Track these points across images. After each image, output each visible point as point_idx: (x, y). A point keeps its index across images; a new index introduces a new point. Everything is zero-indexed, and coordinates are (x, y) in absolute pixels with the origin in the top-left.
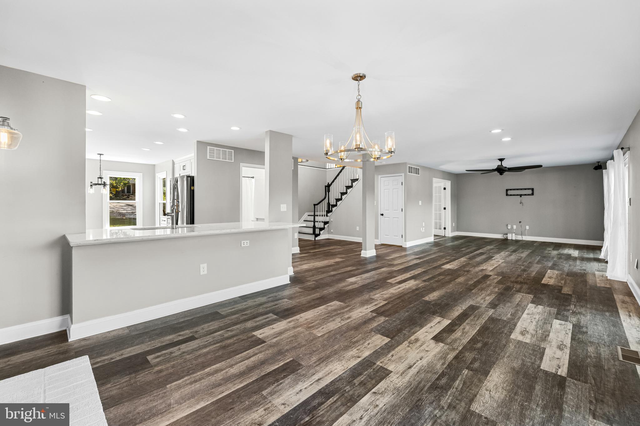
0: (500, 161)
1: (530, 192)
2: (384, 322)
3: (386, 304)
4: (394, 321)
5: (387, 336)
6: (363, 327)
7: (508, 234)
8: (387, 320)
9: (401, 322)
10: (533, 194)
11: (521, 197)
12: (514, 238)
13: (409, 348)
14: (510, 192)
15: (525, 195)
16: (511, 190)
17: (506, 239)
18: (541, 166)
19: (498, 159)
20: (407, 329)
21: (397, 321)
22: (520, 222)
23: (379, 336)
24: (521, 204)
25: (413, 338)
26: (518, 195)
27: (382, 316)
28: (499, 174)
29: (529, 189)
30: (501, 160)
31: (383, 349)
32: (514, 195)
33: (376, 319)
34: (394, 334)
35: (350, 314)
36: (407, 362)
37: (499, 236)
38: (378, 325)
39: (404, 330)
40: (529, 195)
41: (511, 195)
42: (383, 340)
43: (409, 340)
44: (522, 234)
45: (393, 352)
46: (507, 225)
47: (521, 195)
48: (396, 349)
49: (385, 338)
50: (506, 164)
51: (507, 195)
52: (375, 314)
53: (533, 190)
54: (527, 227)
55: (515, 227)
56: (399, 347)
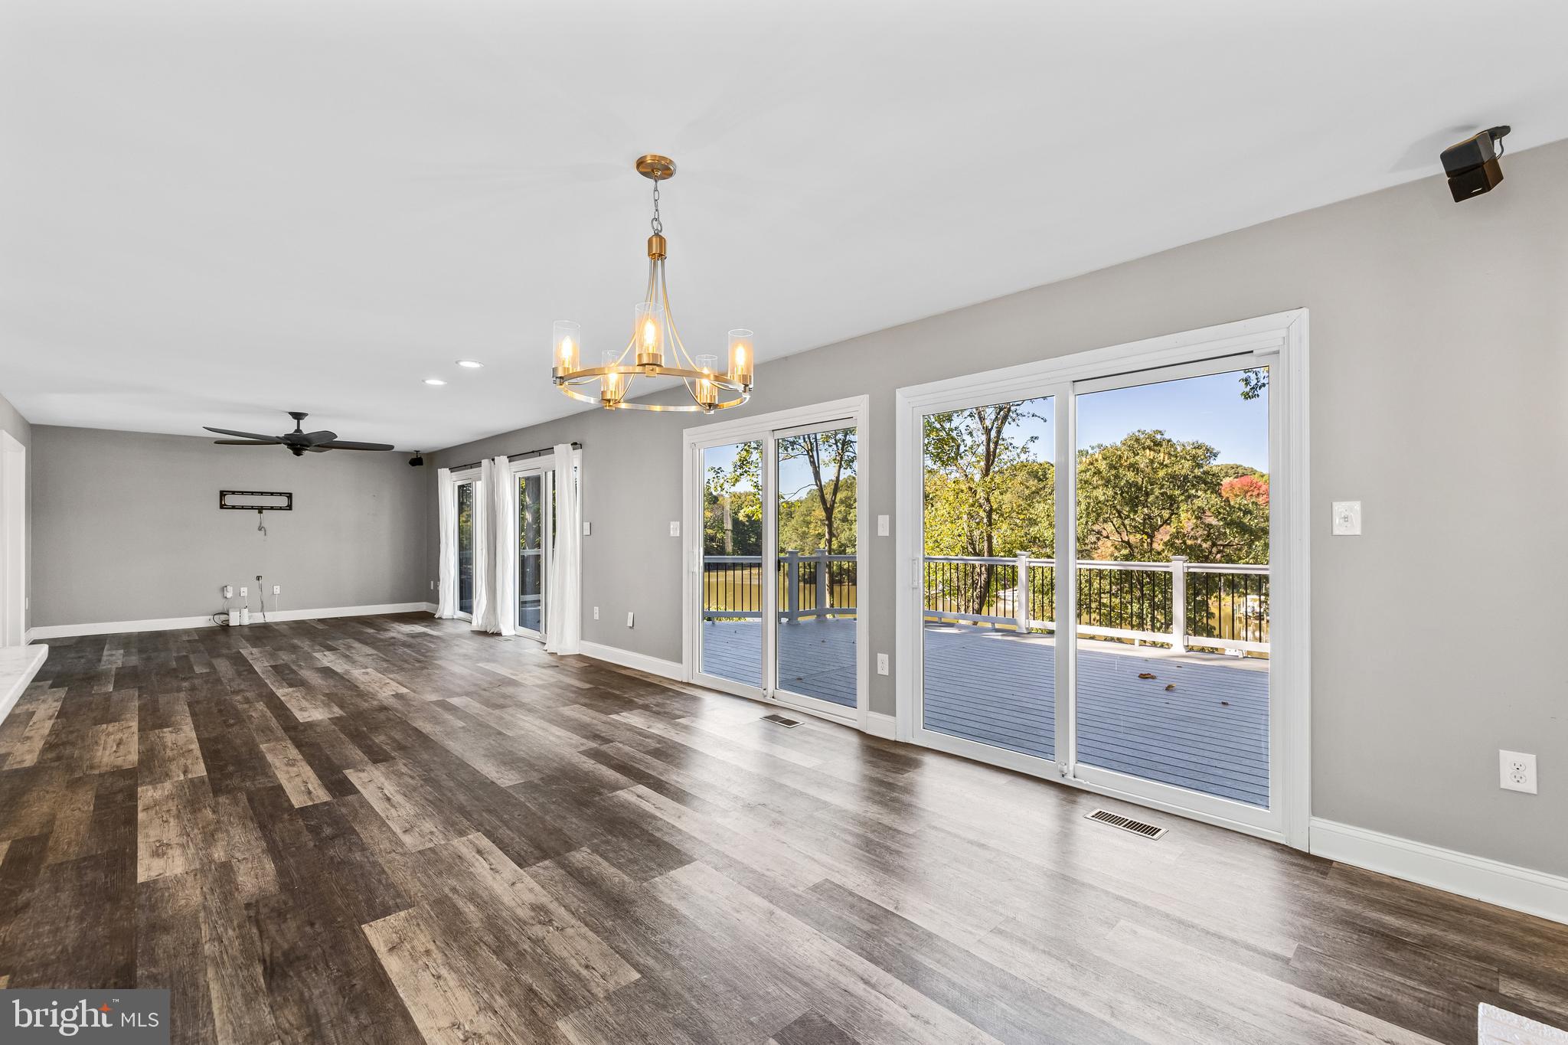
0: (295, 418)
1: (283, 501)
7: (231, 614)
10: (290, 507)
11: (260, 512)
12: (246, 622)
14: (230, 500)
15: (272, 508)
16: (233, 493)
17: (225, 628)
18: (391, 447)
19: (291, 413)
22: (258, 578)
24: (263, 532)
26: (252, 508)
28: (291, 451)
29: (281, 494)
30: (298, 416)
32: (243, 508)
37: (201, 622)
40: (281, 509)
41: (233, 507)
44: (263, 607)
46: (223, 589)
47: (261, 509)
50: (308, 427)
51: (222, 506)
53: (290, 496)
54: (277, 590)
55: (244, 591)
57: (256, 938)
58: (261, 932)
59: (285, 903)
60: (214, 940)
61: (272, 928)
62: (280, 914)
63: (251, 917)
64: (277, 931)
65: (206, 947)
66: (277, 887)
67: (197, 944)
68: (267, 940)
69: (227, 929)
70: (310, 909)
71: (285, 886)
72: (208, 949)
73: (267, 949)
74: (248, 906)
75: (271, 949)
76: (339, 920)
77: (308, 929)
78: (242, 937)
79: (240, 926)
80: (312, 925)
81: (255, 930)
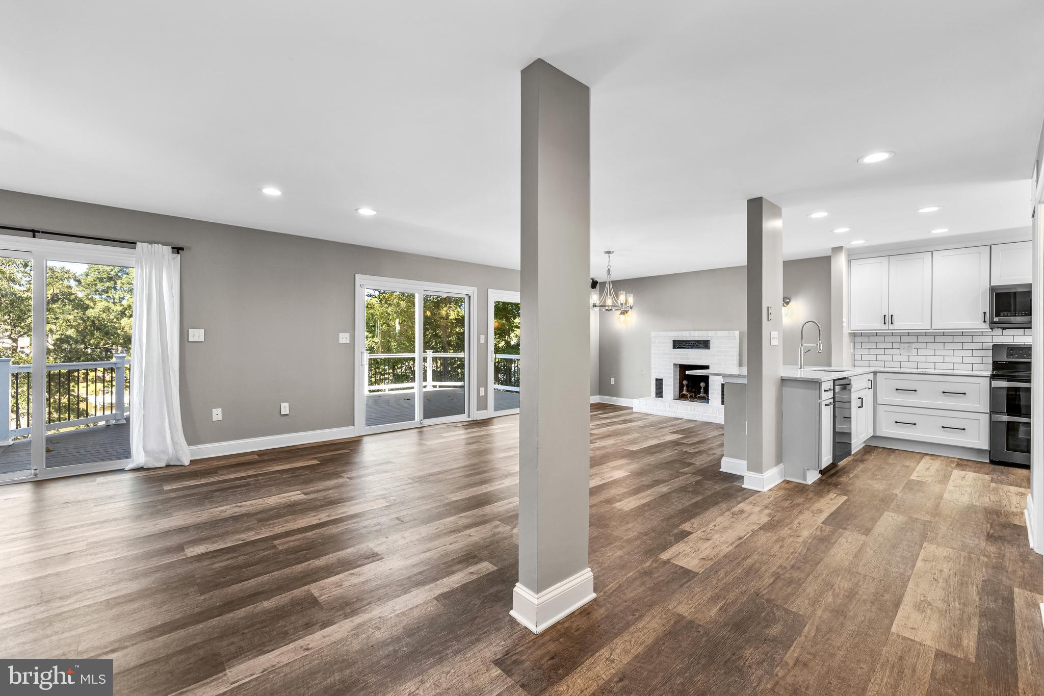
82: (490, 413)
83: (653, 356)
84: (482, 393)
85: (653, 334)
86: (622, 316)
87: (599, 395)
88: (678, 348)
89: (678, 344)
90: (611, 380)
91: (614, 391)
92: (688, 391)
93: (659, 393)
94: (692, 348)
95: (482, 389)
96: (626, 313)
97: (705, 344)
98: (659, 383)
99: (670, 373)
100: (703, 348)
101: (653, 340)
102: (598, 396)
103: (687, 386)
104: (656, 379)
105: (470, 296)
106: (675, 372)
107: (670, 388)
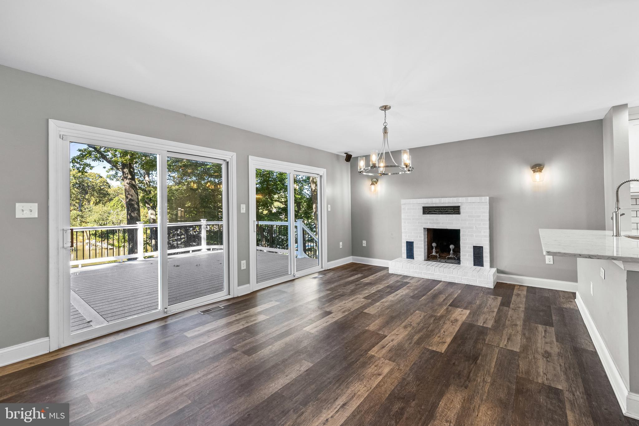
2: (369, 325)
3: (370, 349)
4: (360, 326)
5: (366, 313)
6: (388, 319)
8: (367, 326)
9: (353, 325)
13: (351, 307)
20: (350, 319)
21: (357, 326)
23: (372, 313)
25: (346, 313)
27: (372, 331)
31: (368, 306)
33: (378, 327)
34: (360, 315)
35: (407, 333)
36: (353, 302)
38: (374, 321)
39: (352, 318)
42: (368, 311)
43: (350, 312)
45: (361, 305)
48: (359, 306)
49: (367, 312)
52: (380, 333)
56: (357, 307)
57: (473, 372)
58: (470, 373)
59: (454, 378)
60: (486, 382)
61: (466, 372)
62: (459, 375)
63: (469, 381)
64: (465, 369)
65: (489, 381)
66: (450, 387)
67: (492, 384)
68: (470, 368)
69: (479, 383)
70: (449, 369)
71: (447, 386)
72: (489, 380)
73: (472, 366)
74: (466, 387)
75: (471, 365)
76: (446, 359)
77: (456, 363)
78: (476, 376)
79: (474, 380)
80: (454, 364)
81: (471, 375)
82: (253, 286)
83: (403, 221)
84: (244, 267)
85: (403, 201)
86: (373, 186)
87: (352, 255)
88: (428, 213)
89: (427, 210)
90: (363, 243)
91: (367, 253)
92: (436, 252)
93: (410, 255)
94: (442, 214)
95: (244, 263)
96: (376, 183)
97: (455, 210)
98: (410, 246)
99: (420, 236)
100: (454, 213)
101: (402, 207)
102: (351, 257)
103: (436, 248)
104: (407, 242)
105: (228, 163)
106: (424, 235)
107: (420, 250)
